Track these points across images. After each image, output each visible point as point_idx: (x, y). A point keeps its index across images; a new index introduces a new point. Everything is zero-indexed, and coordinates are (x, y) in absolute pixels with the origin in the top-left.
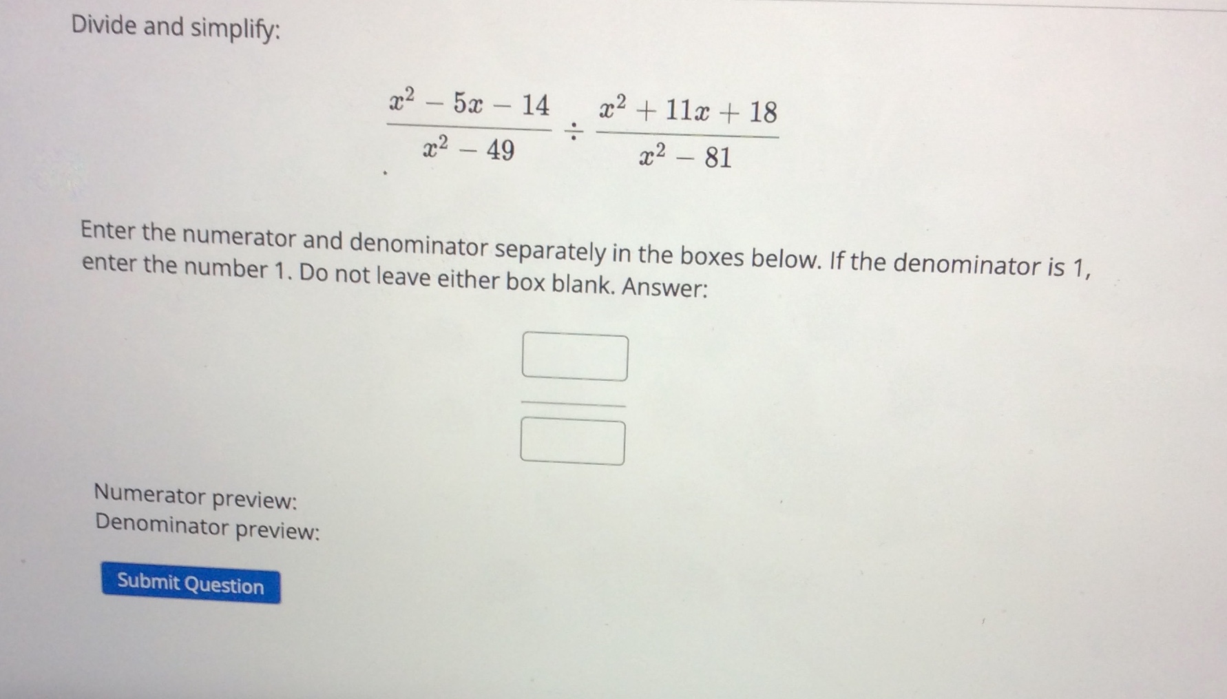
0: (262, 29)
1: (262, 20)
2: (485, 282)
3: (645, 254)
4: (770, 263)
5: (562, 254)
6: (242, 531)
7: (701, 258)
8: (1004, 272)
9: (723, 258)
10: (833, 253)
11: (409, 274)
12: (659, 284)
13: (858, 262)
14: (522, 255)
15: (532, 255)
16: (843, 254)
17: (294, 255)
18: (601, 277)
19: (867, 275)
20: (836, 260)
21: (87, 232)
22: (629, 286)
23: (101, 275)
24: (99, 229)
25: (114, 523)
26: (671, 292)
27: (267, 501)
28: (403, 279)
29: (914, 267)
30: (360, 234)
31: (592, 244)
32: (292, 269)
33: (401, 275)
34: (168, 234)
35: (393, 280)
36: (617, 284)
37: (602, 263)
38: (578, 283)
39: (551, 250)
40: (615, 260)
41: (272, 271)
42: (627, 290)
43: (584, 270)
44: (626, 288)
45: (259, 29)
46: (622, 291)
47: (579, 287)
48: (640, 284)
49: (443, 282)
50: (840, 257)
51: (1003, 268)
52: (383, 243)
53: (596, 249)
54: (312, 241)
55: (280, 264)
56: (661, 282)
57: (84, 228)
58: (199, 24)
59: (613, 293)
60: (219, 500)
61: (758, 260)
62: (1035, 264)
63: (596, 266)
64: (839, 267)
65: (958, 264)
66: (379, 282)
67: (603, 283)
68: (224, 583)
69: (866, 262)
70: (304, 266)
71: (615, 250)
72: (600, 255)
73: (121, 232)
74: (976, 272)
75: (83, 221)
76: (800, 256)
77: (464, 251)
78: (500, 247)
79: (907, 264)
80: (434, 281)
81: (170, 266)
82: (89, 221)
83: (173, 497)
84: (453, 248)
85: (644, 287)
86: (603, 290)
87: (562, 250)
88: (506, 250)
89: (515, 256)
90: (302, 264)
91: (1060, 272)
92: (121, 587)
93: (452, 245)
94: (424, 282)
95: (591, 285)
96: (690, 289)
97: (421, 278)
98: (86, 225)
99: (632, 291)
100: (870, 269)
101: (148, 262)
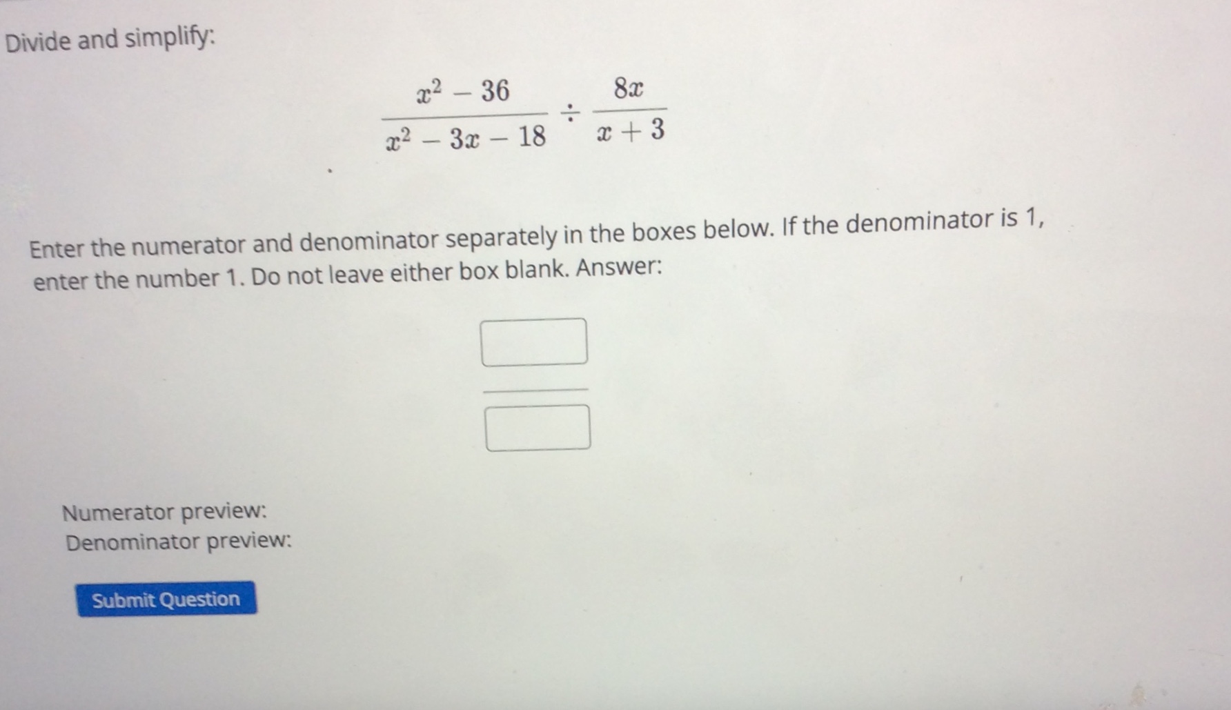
0: (196, 35)
1: (195, 26)
2: (438, 274)
3: (597, 234)
4: (723, 234)
5: (514, 240)
6: (213, 543)
7: (653, 234)
8: (957, 226)
9: (675, 232)
10: (785, 219)
11: (361, 271)
12: (613, 263)
13: (810, 226)
14: (473, 244)
15: (483, 244)
16: (795, 220)
17: (245, 260)
18: (554, 260)
19: (820, 238)
20: (788, 226)
21: (37, 253)
22: (583, 267)
23: (53, 295)
24: (48, 249)
25: (86, 544)
26: (625, 271)
27: (236, 511)
28: (355, 276)
29: (867, 228)
30: (310, 234)
31: (542, 227)
32: (243, 275)
33: (354, 273)
34: (118, 249)
35: (346, 279)
36: (570, 267)
37: (554, 245)
38: (532, 268)
39: (502, 237)
40: (566, 242)
41: (224, 279)
42: (581, 272)
43: (535, 254)
44: (580, 269)
45: (193, 35)
46: (576, 273)
47: (533, 272)
48: (594, 265)
49: (396, 277)
50: (792, 223)
51: (956, 222)
52: (333, 242)
53: (547, 233)
54: (262, 245)
55: (231, 271)
56: (614, 261)
57: (33, 249)
58: (132, 34)
59: (567, 275)
60: (188, 514)
61: (710, 232)
62: (988, 216)
63: (549, 249)
64: (792, 233)
65: (910, 221)
66: (332, 282)
67: (557, 266)
68: (200, 597)
69: (819, 226)
70: (257, 272)
71: (566, 232)
72: (552, 237)
73: (70, 250)
74: (929, 228)
75: (32, 242)
76: (752, 225)
77: (415, 244)
78: (451, 237)
79: (860, 225)
80: (387, 277)
81: (122, 281)
82: (37, 242)
83: (141, 514)
84: (403, 242)
85: (598, 267)
86: (557, 273)
87: (512, 236)
88: (457, 240)
89: (466, 246)
90: (254, 270)
91: (1013, 222)
92: (96, 609)
93: (402, 239)
94: (377, 278)
95: (545, 269)
96: (644, 266)
97: (374, 275)
98: (36, 246)
99: (585, 272)
100: (823, 232)
101: (100, 279)
